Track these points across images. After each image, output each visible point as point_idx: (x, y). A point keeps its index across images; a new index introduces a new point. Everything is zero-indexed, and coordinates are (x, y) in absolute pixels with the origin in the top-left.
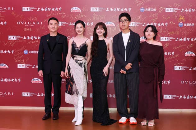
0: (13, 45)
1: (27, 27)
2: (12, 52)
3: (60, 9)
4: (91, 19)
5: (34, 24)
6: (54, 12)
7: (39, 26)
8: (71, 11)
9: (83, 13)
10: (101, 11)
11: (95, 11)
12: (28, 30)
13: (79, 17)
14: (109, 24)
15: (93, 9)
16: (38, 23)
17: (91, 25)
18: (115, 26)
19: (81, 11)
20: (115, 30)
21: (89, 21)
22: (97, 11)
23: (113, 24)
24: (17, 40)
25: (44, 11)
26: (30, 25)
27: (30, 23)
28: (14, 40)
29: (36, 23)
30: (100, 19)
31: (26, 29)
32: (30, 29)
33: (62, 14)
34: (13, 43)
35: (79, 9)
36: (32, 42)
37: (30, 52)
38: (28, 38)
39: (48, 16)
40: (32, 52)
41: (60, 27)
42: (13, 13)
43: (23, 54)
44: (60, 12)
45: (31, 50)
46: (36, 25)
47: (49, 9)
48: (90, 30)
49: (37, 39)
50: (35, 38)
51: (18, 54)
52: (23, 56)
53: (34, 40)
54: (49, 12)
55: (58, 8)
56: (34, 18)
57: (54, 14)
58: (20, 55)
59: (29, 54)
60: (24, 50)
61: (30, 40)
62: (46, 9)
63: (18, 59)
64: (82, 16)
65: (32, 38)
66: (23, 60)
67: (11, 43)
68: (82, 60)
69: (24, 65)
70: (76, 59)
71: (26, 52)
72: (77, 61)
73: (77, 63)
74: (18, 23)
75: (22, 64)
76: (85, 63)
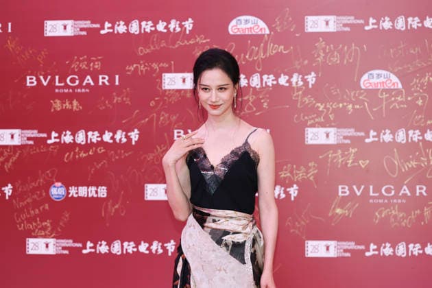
0: (10, 164)
1: (63, 97)
2: (8, 190)
3: (189, 25)
4: (306, 62)
5: (88, 84)
6: (168, 35)
7: (108, 91)
8: (231, 33)
9: (277, 37)
10: (347, 29)
11: (322, 28)
12: (67, 105)
13: (262, 56)
14: (379, 80)
15: (316, 24)
16: (103, 80)
17: (306, 82)
18: (400, 86)
19: (267, 32)
20: (401, 103)
21: (299, 67)
22: (332, 28)
23: (394, 79)
24: (27, 145)
25: (128, 34)
26: (73, 88)
27: (73, 81)
28: (15, 147)
29: (96, 80)
30: (342, 59)
31: (57, 105)
32: (75, 103)
33: (197, 43)
34: (10, 157)
35: (262, 24)
36: (83, 155)
37: (73, 191)
38: (68, 138)
39: (142, 51)
40: (83, 191)
41: (189, 95)
42: (10, 45)
43: (48, 199)
44: (189, 37)
45: (78, 185)
46: (96, 88)
47: (148, 26)
48: (303, 103)
49: (101, 143)
50: (94, 137)
51: (29, 200)
52: (47, 206)
53: (88, 146)
54: (144, 38)
55: (182, 19)
56: (89, 61)
57: (163, 44)
58: (36, 204)
59: (68, 199)
60: (49, 184)
61: (74, 144)
62: (134, 28)
63: (30, 220)
64: (274, 49)
65: (81, 138)
66: (47, 223)
67: (1, 160)
68: (239, 229)
69: (51, 241)
70: (213, 225)
71: (57, 191)
72: (218, 237)
73: (219, 242)
74: (31, 81)
75: (45, 236)
76: (254, 241)
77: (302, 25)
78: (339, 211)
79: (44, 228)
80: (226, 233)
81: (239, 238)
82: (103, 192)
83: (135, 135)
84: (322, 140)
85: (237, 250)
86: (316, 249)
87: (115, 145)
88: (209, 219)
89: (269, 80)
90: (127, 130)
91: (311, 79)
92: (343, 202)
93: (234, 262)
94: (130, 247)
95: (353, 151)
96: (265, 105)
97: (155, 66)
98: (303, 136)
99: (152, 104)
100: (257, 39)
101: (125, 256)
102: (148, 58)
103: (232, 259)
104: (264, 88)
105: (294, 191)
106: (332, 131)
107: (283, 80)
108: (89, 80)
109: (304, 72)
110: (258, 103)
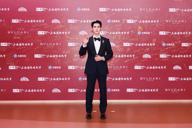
1: (16, 36)
2: (4, 56)
3: (43, 21)
4: (68, 29)
6: (38, 23)
7: (26, 35)
8: (52, 23)
9: (62, 24)
10: (76, 22)
11: (71, 22)
12: (17, 38)
13: (59, 28)
14: (83, 33)
15: (70, 21)
16: (25, 32)
19: (60, 23)
22: (73, 22)
23: (86, 33)
24: (8, 46)
25: (30, 22)
26: (18, 34)
27: (18, 32)
28: (6, 47)
29: (23, 32)
30: (75, 29)
31: (15, 38)
32: (19, 37)
33: (45, 25)
34: (5, 49)
35: (59, 21)
36: (21, 48)
37: (19, 56)
38: (17, 45)
39: (33, 26)
40: (21, 56)
41: (43, 36)
42: (4, 25)
43: (13, 57)
44: (43, 23)
45: (20, 54)
46: (23, 34)
47: (34, 21)
48: (67, 38)
49: (25, 46)
50: (23, 44)
51: (9, 58)
52: (13, 59)
53: (22, 46)
54: (34, 23)
55: (42, 20)
56: (22, 28)
57: (38, 25)
58: (11, 59)
59: (18, 58)
60: (14, 54)
63: (9, 62)
64: (61, 26)
65: (20, 45)
66: (13, 63)
67: (3, 49)
69: (14, 67)
71: (15, 56)
74: (9, 32)
75: (13, 66)
77: (67, 21)
78: (75, 60)
79: (12, 64)
82: (25, 56)
83: (32, 44)
84: (71, 45)
86: (70, 68)
87: (28, 46)
89: (60, 33)
90: (30, 43)
91: (69, 33)
92: (76, 58)
94: (31, 68)
95: (78, 47)
96: (59, 38)
97: (36, 29)
98: (67, 44)
99: (36, 37)
100: (58, 24)
101: (30, 69)
102: (35, 28)
104: (59, 34)
105: (65, 56)
106: (73, 43)
107: (63, 33)
109: (67, 31)
110: (58, 37)
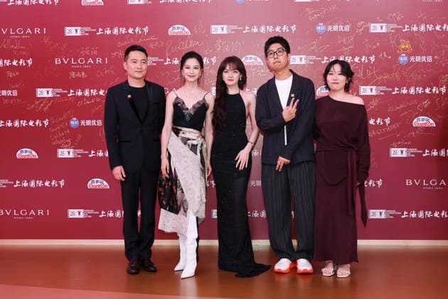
0: (47, 108)
1: (76, 70)
2: (46, 122)
3: (146, 30)
4: (211, 51)
5: (91, 63)
6: (134, 35)
8: (169, 34)
9: (195, 37)
10: (234, 32)
11: (220, 32)
12: (79, 75)
13: (187, 47)
14: (251, 61)
15: (217, 29)
16: (99, 61)
17: (211, 62)
18: (262, 64)
19: (190, 34)
20: (263, 73)
21: (207, 54)
22: (225, 32)
23: (259, 60)
24: (56, 97)
25: (112, 35)
26: (82, 65)
27: (81, 61)
28: (50, 99)
29: (95, 61)
30: (231, 50)
31: (73, 74)
32: (83, 74)
33: (151, 40)
34: (47, 104)
35: (186, 30)
36: (88, 102)
37: (83, 123)
38: (79, 93)
39: (120, 44)
40: (88, 123)
42: (46, 41)
43: (69, 127)
44: (146, 37)
45: (86, 119)
46: (95, 65)
47: (123, 31)
48: (210, 73)
49: (98, 96)
50: (94, 92)
51: (58, 128)
52: (68, 131)
53: (91, 97)
54: (121, 37)
55: (142, 27)
56: (90, 50)
57: (132, 41)
58: (62, 130)
59: (81, 128)
60: (69, 119)
61: (83, 96)
62: (116, 31)
63: (58, 139)
64: (193, 44)
65: (87, 93)
66: (69, 141)
67: (42, 105)
68: (195, 138)
69: (71, 150)
70: (183, 135)
71: (74, 123)
72: (185, 141)
73: (185, 143)
74: (57, 61)
75: (68, 148)
76: (202, 145)
77: (209, 30)
79: (67, 143)
80: (189, 139)
81: (195, 143)
82: (99, 123)
85: (193, 148)
88: (181, 132)
91: (214, 60)
93: (192, 153)
100: (184, 38)
103: (191, 152)
108: (90, 61)
109: (210, 57)
